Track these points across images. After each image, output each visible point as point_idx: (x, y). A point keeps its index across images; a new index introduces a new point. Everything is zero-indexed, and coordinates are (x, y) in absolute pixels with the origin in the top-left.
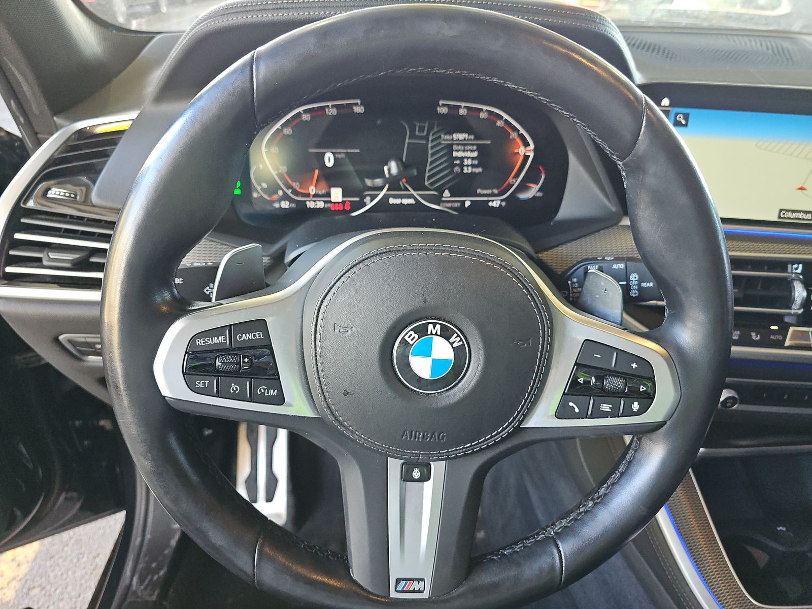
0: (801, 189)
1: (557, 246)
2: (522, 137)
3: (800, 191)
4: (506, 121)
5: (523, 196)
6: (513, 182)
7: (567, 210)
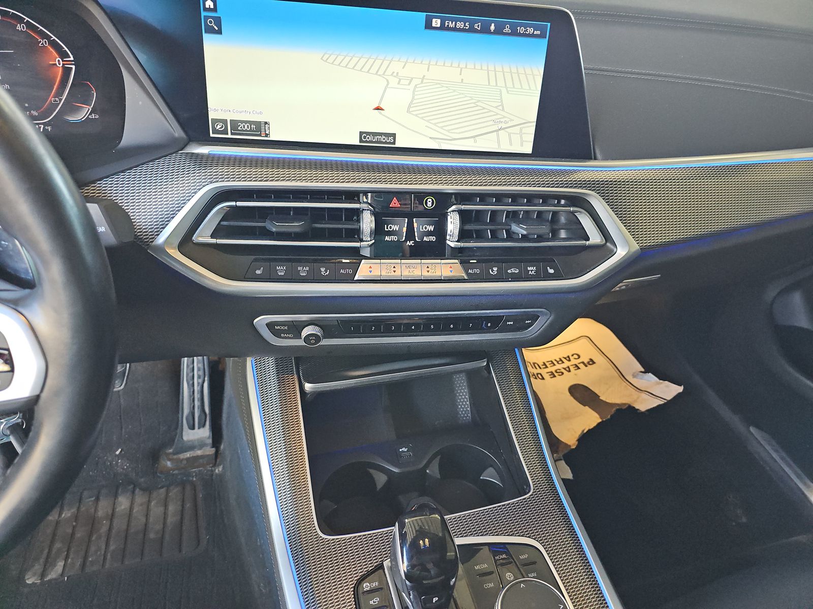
0: (378, 109)
1: (100, 179)
2: (54, 44)
3: (376, 111)
4: (28, 23)
5: (74, 118)
6: (55, 101)
7: (131, 135)
